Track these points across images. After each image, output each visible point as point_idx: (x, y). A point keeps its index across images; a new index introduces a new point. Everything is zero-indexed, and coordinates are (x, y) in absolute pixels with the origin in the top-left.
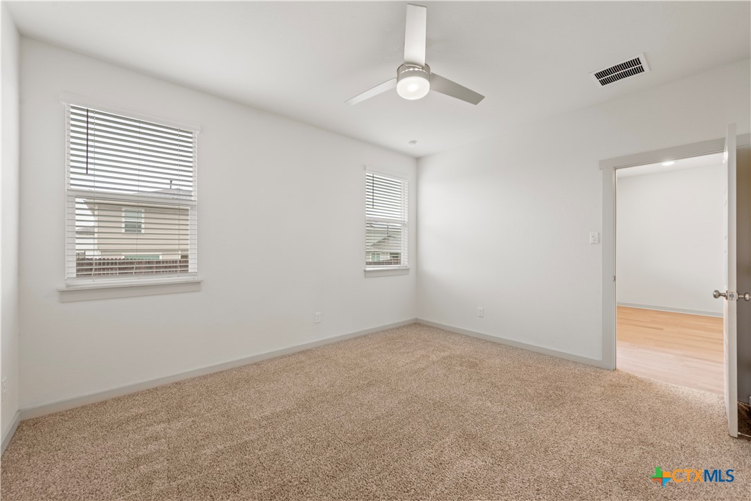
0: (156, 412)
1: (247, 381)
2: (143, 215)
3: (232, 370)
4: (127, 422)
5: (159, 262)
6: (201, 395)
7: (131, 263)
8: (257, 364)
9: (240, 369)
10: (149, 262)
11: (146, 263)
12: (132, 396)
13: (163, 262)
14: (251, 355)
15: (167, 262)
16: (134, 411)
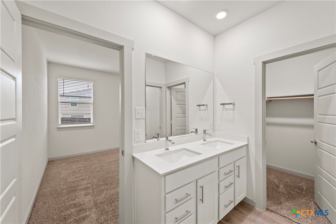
0: (82, 160)
1: (107, 154)
2: (78, 100)
3: (103, 152)
4: (75, 161)
5: (84, 119)
6: (94, 157)
7: (75, 119)
8: (111, 151)
9: (106, 152)
10: (80, 119)
11: (79, 119)
12: (76, 157)
13: (85, 119)
14: (109, 148)
15: (86, 118)
16: (76, 160)
